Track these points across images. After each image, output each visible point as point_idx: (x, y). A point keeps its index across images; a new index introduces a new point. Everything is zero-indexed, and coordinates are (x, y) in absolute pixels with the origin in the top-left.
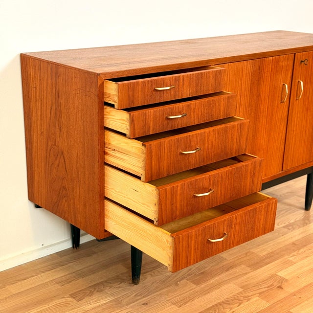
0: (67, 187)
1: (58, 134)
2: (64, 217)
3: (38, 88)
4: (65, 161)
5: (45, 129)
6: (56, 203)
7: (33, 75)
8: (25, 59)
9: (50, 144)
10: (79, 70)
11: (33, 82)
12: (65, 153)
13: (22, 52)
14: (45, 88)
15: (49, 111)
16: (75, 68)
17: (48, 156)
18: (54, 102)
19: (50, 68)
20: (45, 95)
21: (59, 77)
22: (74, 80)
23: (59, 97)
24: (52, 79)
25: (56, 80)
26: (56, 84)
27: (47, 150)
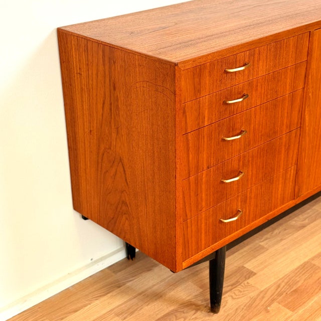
0: (128, 203)
1: (114, 135)
2: (125, 237)
3: (84, 74)
4: (124, 171)
5: (95, 127)
6: (113, 218)
7: (76, 58)
8: (63, 35)
9: (102, 147)
10: (146, 56)
11: (76, 66)
12: (125, 161)
13: (59, 26)
14: (94, 76)
15: (100, 106)
16: (140, 53)
17: (100, 160)
18: (107, 94)
19: (101, 50)
20: (95, 84)
21: (114, 62)
22: (137, 69)
23: (115, 89)
24: (104, 65)
25: (110, 68)
26: (110, 72)
27: (98, 153)
